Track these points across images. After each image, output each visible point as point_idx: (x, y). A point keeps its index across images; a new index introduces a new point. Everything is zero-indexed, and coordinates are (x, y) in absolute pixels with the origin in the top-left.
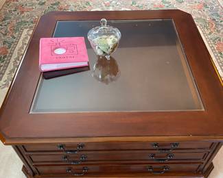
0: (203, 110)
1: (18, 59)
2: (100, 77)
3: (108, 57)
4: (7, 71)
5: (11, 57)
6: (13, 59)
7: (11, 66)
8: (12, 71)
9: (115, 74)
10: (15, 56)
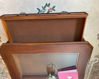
0: (13, 55)
1: (88, 72)
2: (54, 66)
3: (50, 75)
4: (92, 67)
5: (91, 73)
6: (90, 72)
7: (90, 69)
8: (90, 67)
9: (48, 67)
10: (89, 74)
